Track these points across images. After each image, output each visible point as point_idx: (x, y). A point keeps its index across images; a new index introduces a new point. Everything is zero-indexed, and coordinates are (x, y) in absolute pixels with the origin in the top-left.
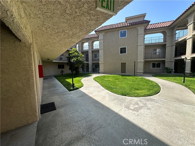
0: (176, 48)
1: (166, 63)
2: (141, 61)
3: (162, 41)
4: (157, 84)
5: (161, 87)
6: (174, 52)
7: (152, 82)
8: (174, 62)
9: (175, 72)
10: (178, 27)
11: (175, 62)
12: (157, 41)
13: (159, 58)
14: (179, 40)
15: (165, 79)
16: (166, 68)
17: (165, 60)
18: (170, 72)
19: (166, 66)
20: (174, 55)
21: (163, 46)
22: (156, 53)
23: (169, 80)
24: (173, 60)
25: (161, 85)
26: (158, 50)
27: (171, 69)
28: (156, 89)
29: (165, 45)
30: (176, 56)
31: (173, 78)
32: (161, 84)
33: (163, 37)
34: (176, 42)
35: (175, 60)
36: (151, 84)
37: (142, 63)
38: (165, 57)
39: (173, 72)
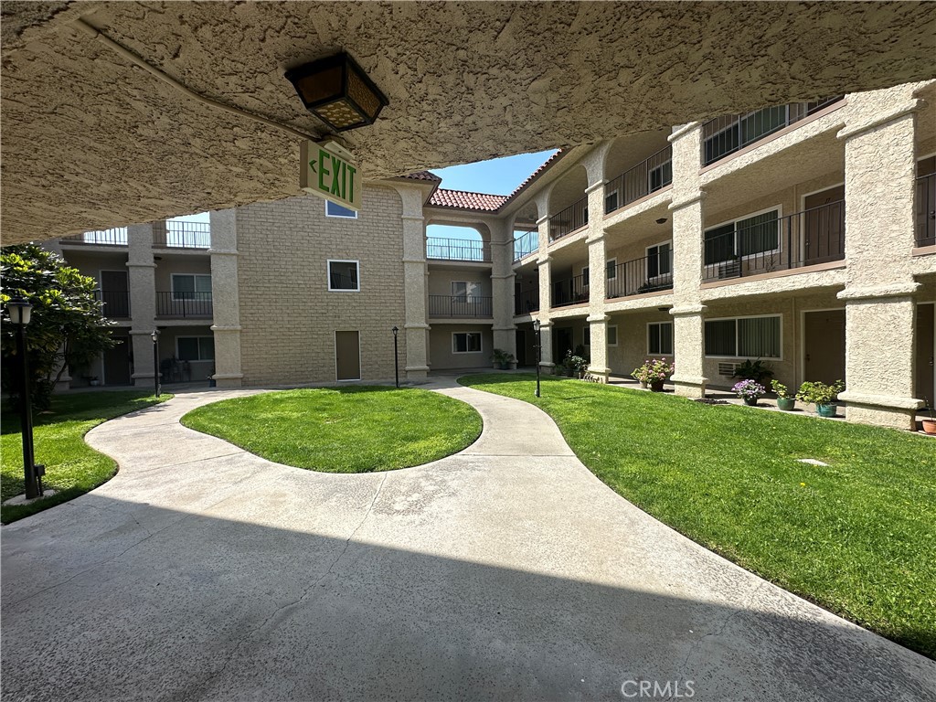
0: (517, 286)
1: (495, 333)
2: (416, 325)
3: (479, 256)
4: (473, 409)
5: (484, 418)
6: (514, 298)
7: (457, 403)
8: (514, 332)
9: (519, 366)
10: (518, 220)
11: (517, 332)
12: (467, 256)
13: (476, 316)
14: (523, 263)
15: (494, 390)
16: (497, 352)
17: (492, 325)
18: (507, 366)
19: (495, 347)
20: (514, 311)
21: (483, 275)
22: (464, 296)
23: (503, 392)
24: (513, 327)
25: (484, 411)
26: (470, 288)
27: (509, 354)
28: (470, 428)
29: (489, 272)
30: (519, 312)
31: (516, 384)
32: (483, 408)
33: (481, 245)
34: (516, 266)
35: (517, 325)
36: (455, 413)
37: (424, 333)
38: (490, 316)
39: (515, 366)
